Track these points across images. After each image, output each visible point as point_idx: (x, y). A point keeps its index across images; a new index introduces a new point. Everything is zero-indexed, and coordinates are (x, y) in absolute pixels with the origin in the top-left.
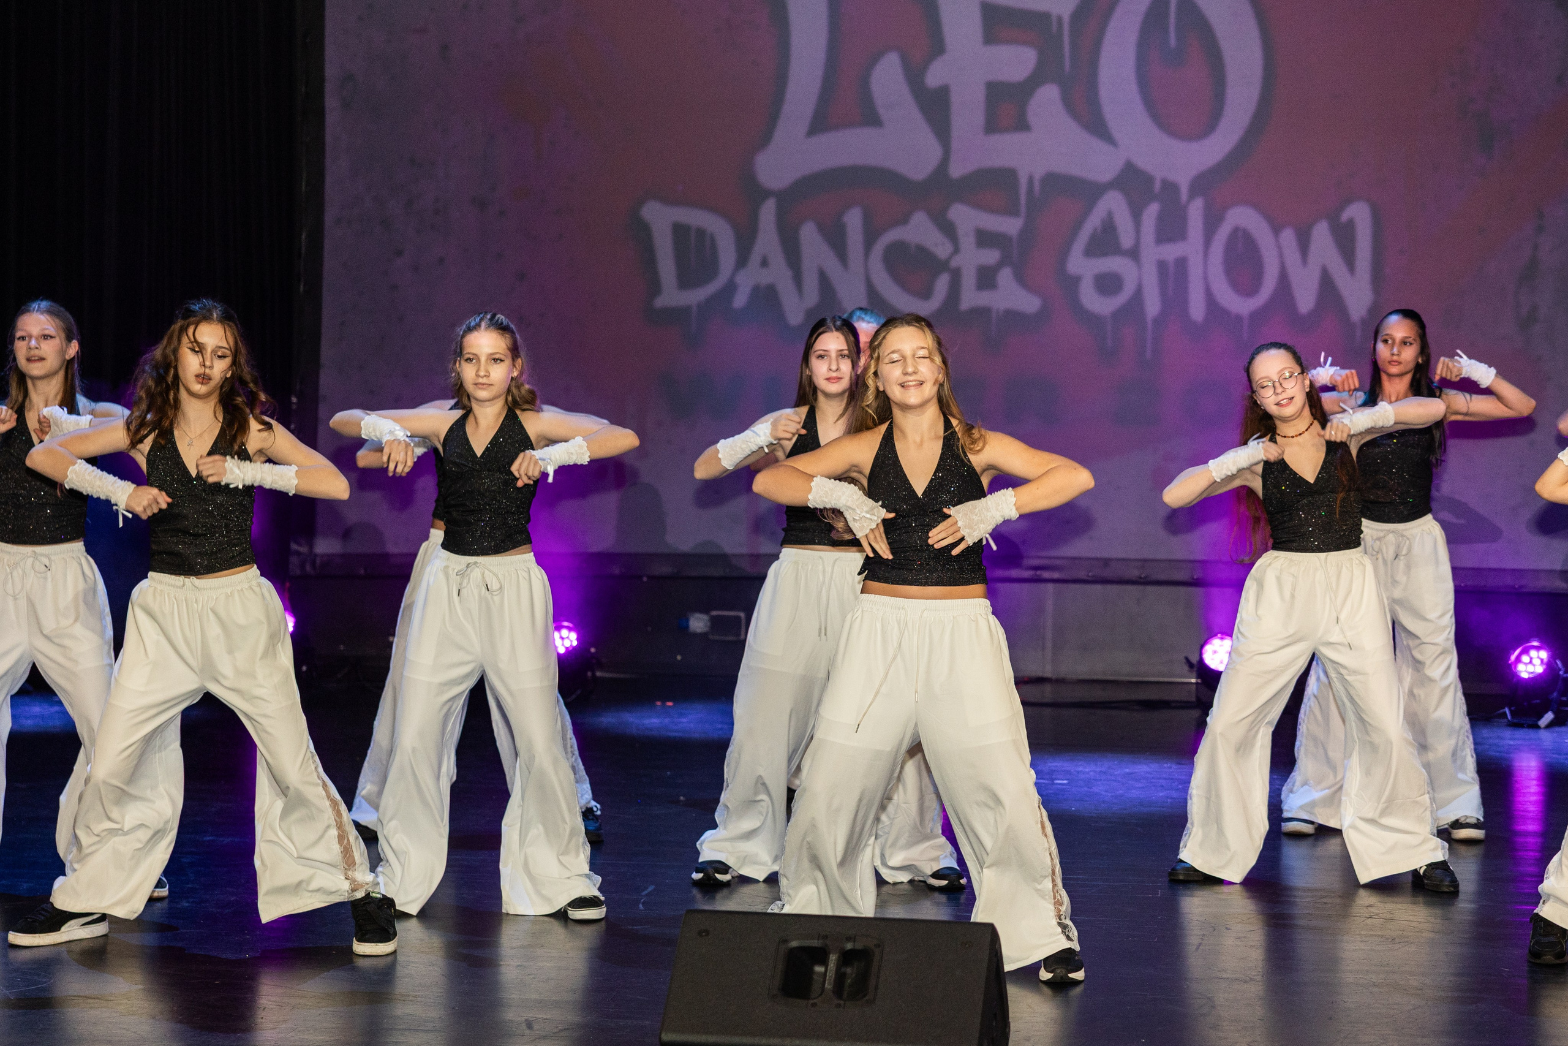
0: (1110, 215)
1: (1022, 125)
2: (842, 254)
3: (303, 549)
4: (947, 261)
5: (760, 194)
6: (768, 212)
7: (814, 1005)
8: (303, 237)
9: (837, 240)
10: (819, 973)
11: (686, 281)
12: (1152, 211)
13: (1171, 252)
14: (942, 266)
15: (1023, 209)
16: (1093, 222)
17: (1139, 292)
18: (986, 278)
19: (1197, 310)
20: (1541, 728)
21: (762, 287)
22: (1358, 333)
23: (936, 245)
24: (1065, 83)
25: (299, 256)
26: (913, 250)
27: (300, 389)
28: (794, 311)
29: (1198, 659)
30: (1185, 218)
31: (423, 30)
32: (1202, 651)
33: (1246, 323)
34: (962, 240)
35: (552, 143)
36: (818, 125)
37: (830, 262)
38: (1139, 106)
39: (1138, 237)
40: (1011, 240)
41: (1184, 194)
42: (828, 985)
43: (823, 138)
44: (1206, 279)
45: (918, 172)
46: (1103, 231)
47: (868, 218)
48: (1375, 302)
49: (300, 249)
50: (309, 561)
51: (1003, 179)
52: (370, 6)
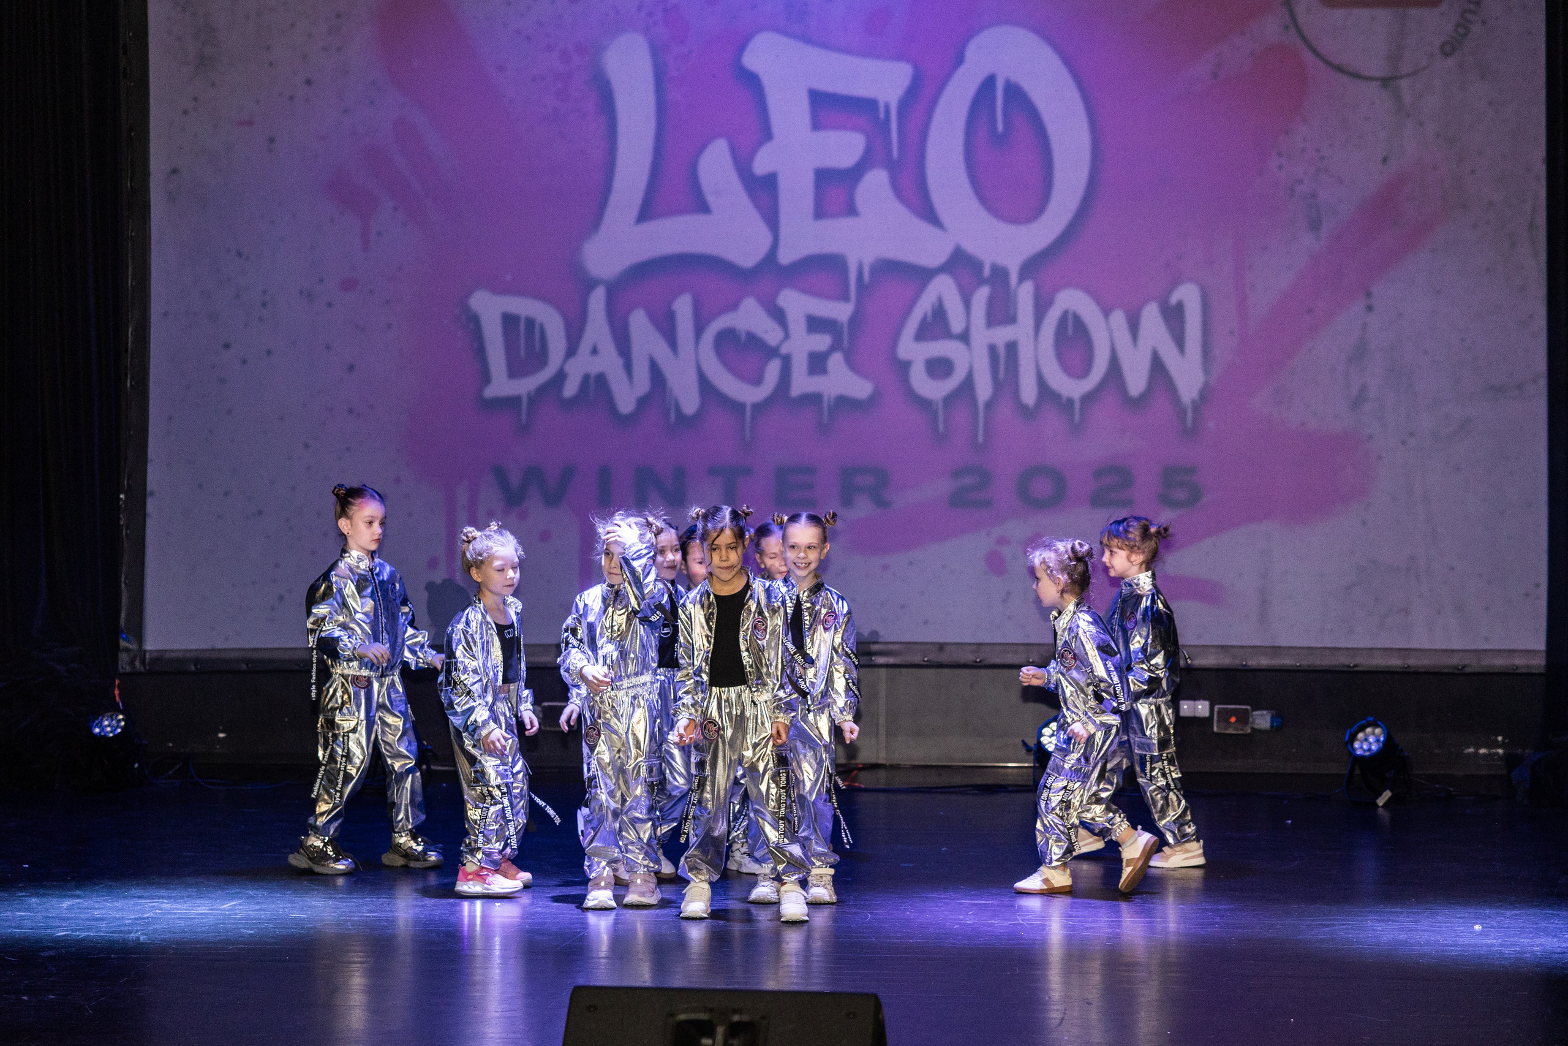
0: (940, 300)
1: (851, 210)
2: (672, 340)
3: (133, 646)
4: (777, 348)
5: (588, 284)
6: (597, 300)
8: (130, 330)
9: (667, 328)
11: (515, 370)
12: (982, 295)
13: (1002, 335)
14: (772, 352)
15: (853, 295)
16: (924, 306)
17: (970, 376)
18: (817, 363)
19: (1029, 393)
20: (1379, 807)
21: (592, 376)
22: (1190, 415)
23: (766, 332)
24: (894, 169)
25: (126, 351)
26: (743, 337)
27: (128, 484)
28: (626, 400)
29: (1035, 742)
30: (1015, 303)
31: (250, 123)
32: (1041, 735)
33: (1077, 405)
34: (792, 326)
35: (379, 234)
36: (647, 212)
37: (659, 348)
38: (969, 191)
39: (968, 322)
40: (841, 326)
41: (1014, 278)
43: (651, 226)
44: (1037, 362)
45: (748, 259)
46: (933, 316)
47: (697, 305)
48: (1206, 383)
49: (127, 343)
50: (138, 658)
51: (833, 264)
52: (196, 100)
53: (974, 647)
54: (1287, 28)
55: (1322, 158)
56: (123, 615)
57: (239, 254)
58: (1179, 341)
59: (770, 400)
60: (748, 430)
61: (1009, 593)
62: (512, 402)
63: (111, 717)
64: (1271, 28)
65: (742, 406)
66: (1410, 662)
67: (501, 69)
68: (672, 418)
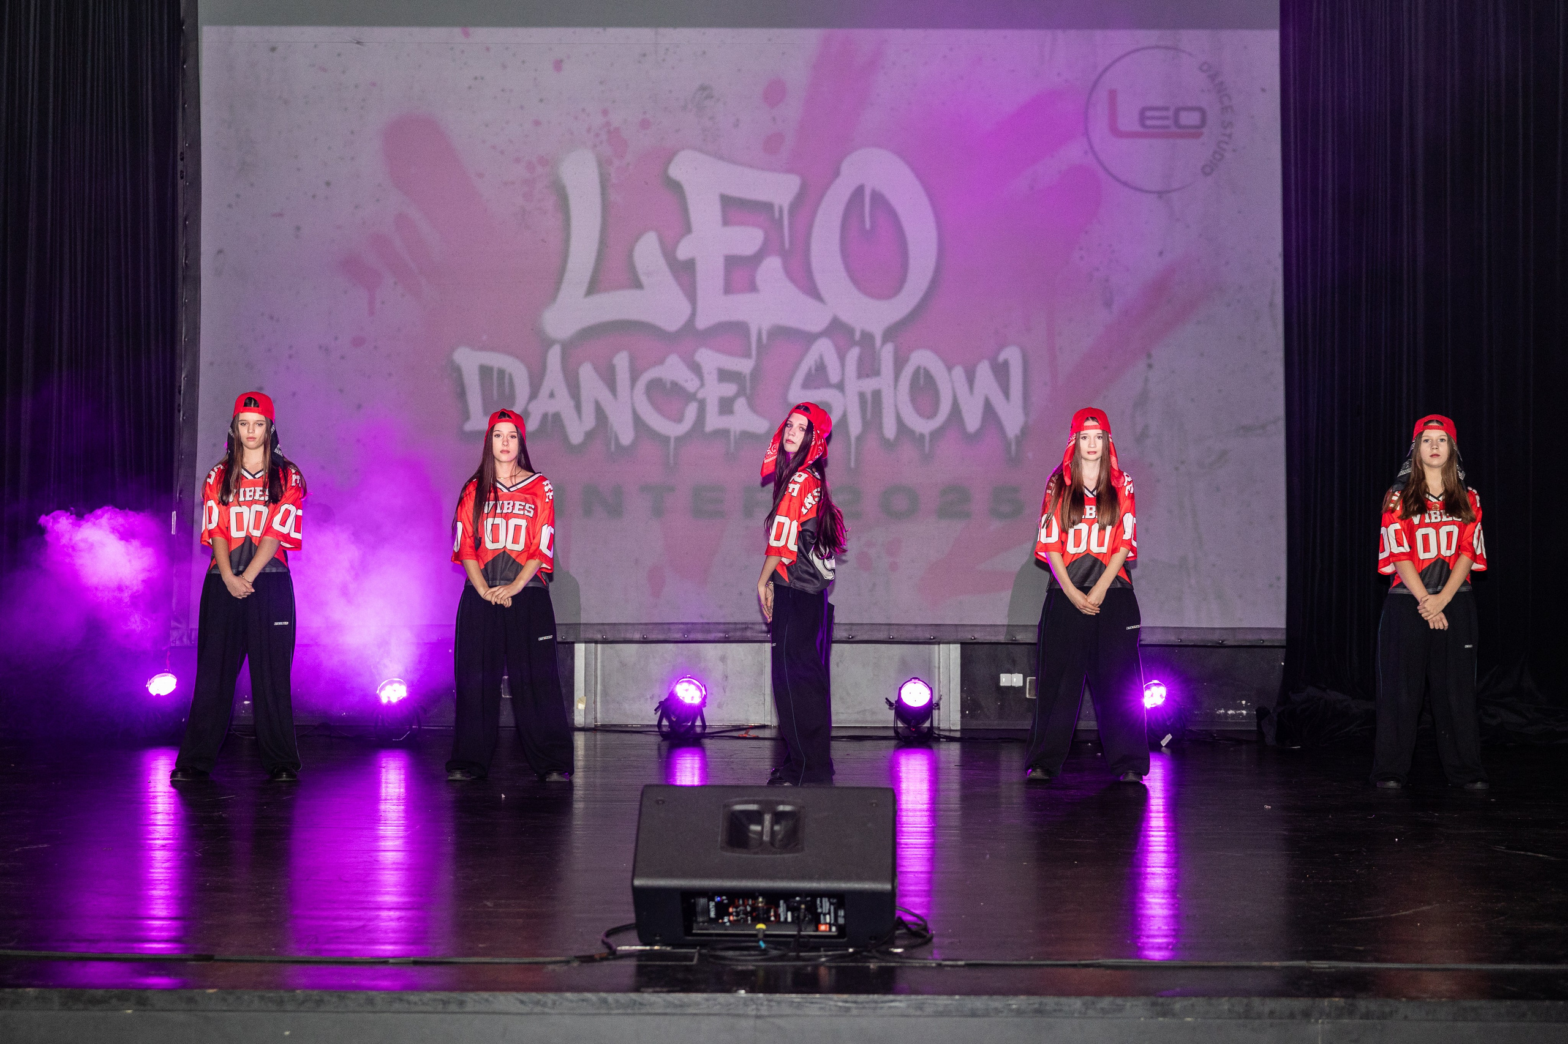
0: (821, 357)
1: (752, 288)
2: (612, 386)
3: (182, 626)
4: (695, 394)
5: (548, 343)
6: (554, 357)
7: (755, 852)
8: (183, 376)
9: (609, 379)
10: (755, 832)
12: (854, 353)
13: (869, 385)
14: (690, 397)
15: (754, 352)
16: (809, 362)
17: (845, 416)
18: (726, 406)
19: (890, 430)
20: (1162, 746)
21: (550, 414)
22: (1013, 447)
23: (686, 381)
24: (785, 256)
25: (180, 391)
26: (668, 385)
28: (576, 432)
29: (896, 698)
30: (879, 360)
31: (281, 215)
32: (900, 692)
33: (927, 439)
34: (706, 376)
35: (383, 303)
36: (594, 287)
37: (603, 394)
38: (843, 274)
39: (843, 374)
40: (745, 377)
41: (878, 341)
42: (766, 838)
43: (598, 299)
44: (896, 406)
45: (672, 323)
46: (816, 370)
47: (632, 360)
48: (1026, 423)
49: (181, 387)
50: (185, 637)
51: (738, 329)
52: (238, 196)
53: (847, 627)
54: (1086, 153)
55: (1114, 251)
56: (174, 601)
57: (272, 318)
58: (1006, 392)
59: (688, 435)
60: (672, 458)
61: (874, 585)
64: (1073, 153)
65: (666, 439)
66: (1182, 637)
67: (480, 175)
68: (613, 447)
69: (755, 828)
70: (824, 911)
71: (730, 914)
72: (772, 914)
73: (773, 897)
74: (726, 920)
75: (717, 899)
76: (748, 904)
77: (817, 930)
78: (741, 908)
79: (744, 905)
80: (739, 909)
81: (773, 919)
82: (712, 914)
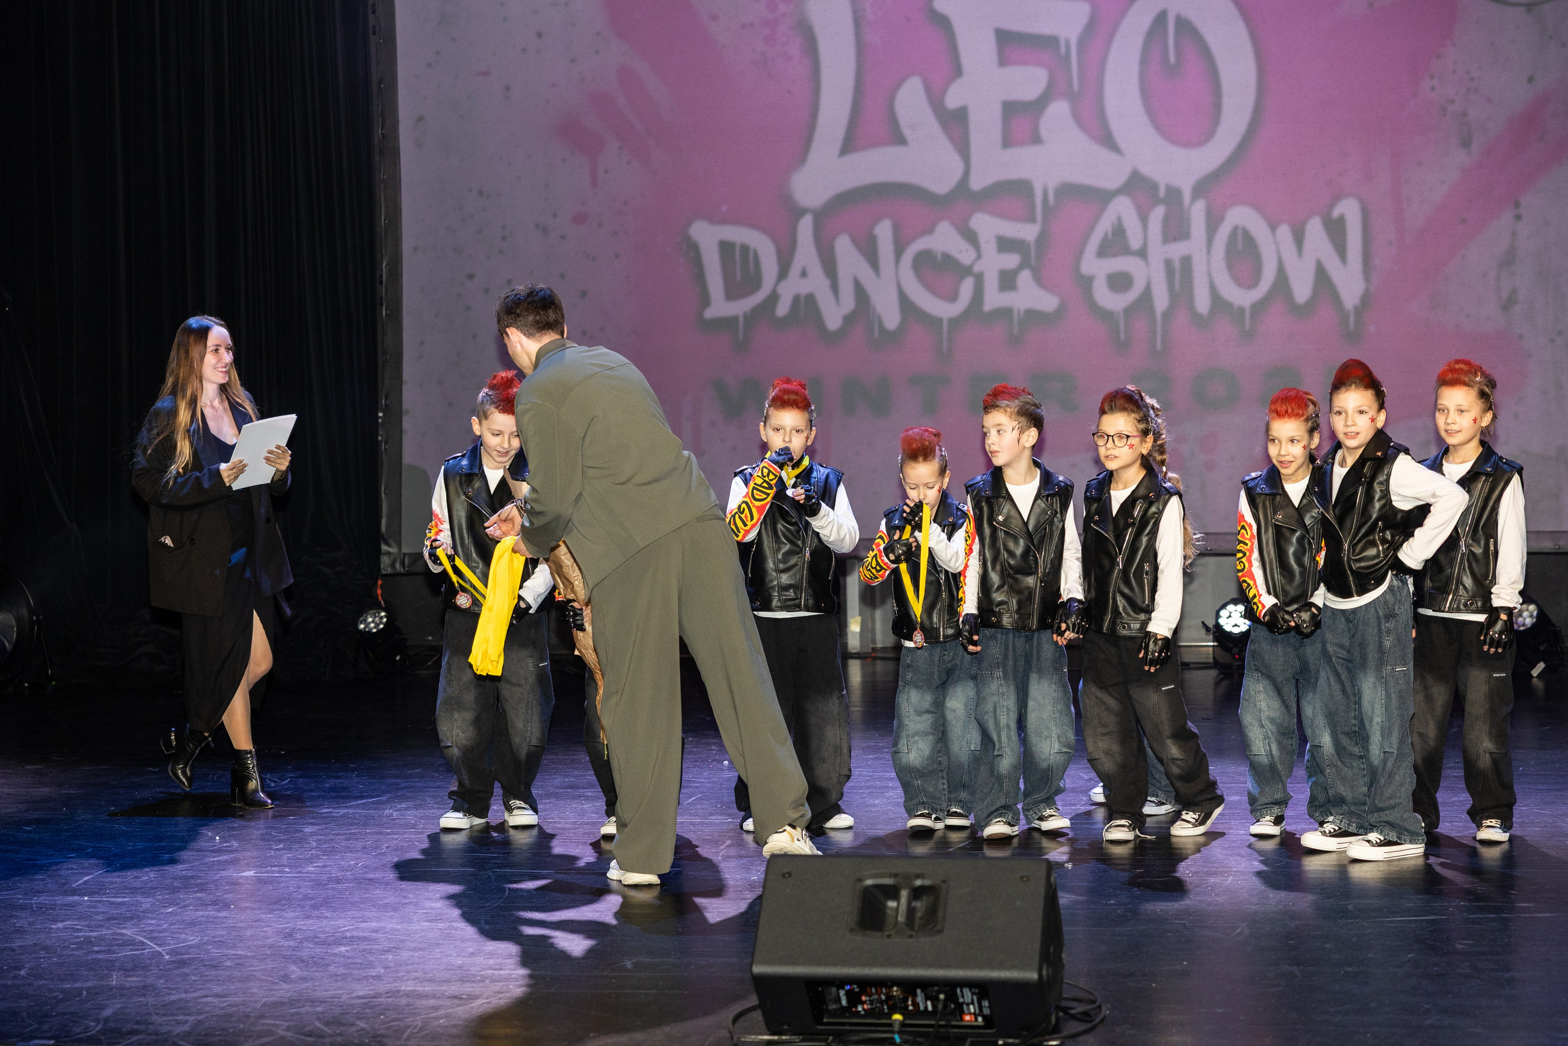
0: (1119, 219)
1: (1036, 139)
2: (874, 262)
3: (393, 551)
4: (970, 267)
5: (799, 212)
6: (805, 226)
7: (889, 936)
8: (384, 265)
9: (870, 252)
10: (891, 908)
11: (733, 292)
12: (1159, 212)
13: (1177, 250)
14: (965, 271)
15: (1039, 216)
16: (1104, 225)
17: (1148, 289)
18: (1008, 281)
19: (1202, 303)
20: (1532, 677)
21: (802, 296)
22: (1352, 319)
23: (960, 252)
24: (1074, 99)
25: (381, 283)
26: (939, 257)
27: (385, 403)
28: (833, 316)
29: (1214, 623)
30: (1189, 219)
32: (1218, 616)
33: (1248, 314)
34: (983, 246)
35: (606, 172)
36: (849, 145)
37: (863, 271)
38: (1144, 118)
39: (1145, 238)
40: (1029, 245)
41: (1187, 197)
42: (901, 919)
43: (853, 158)
44: (1209, 275)
45: (942, 186)
46: (1113, 235)
47: (897, 229)
48: (1367, 290)
49: (382, 276)
50: (398, 560)
51: (1020, 189)
52: (438, 53)
55: (1472, 79)
56: (384, 522)
57: (481, 193)
58: (1342, 254)
59: (965, 315)
60: (945, 345)
62: (730, 322)
63: (374, 614)
65: (940, 321)
66: (1561, 543)
67: (714, 17)
68: (876, 334)
69: (892, 904)
70: (966, 1001)
71: (863, 1003)
72: (910, 1003)
73: (910, 986)
74: (860, 1008)
75: (847, 987)
76: (882, 993)
77: (962, 1019)
78: (876, 997)
79: (879, 993)
80: (872, 998)
81: (911, 1008)
82: (844, 1002)
